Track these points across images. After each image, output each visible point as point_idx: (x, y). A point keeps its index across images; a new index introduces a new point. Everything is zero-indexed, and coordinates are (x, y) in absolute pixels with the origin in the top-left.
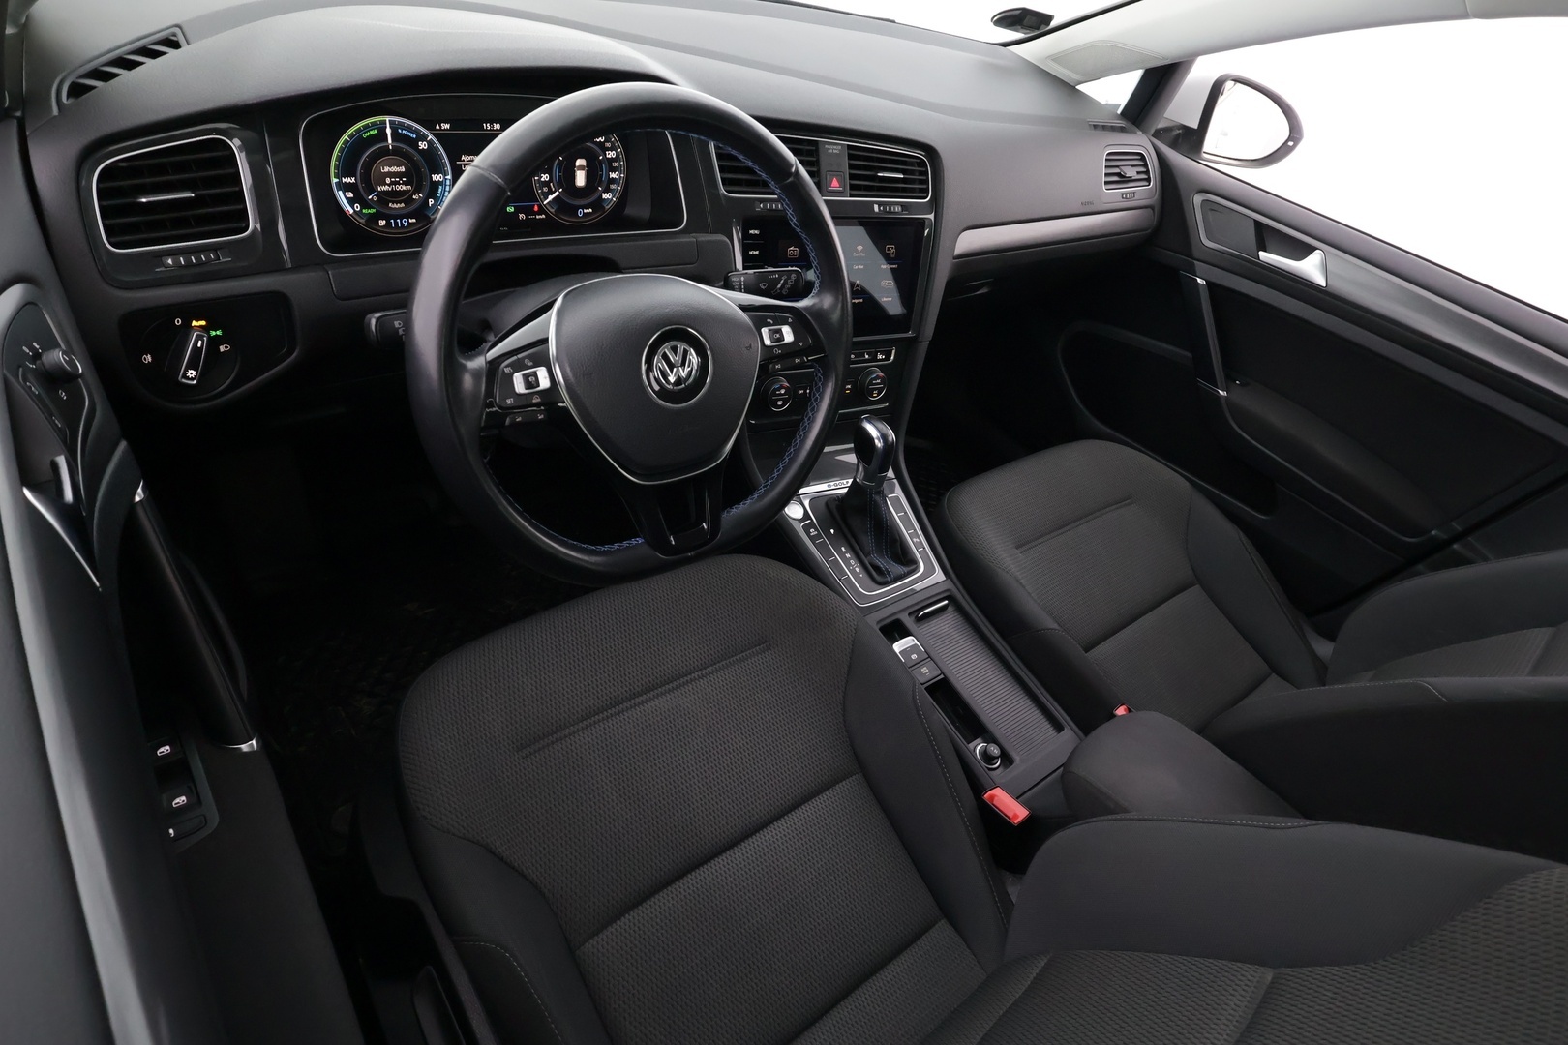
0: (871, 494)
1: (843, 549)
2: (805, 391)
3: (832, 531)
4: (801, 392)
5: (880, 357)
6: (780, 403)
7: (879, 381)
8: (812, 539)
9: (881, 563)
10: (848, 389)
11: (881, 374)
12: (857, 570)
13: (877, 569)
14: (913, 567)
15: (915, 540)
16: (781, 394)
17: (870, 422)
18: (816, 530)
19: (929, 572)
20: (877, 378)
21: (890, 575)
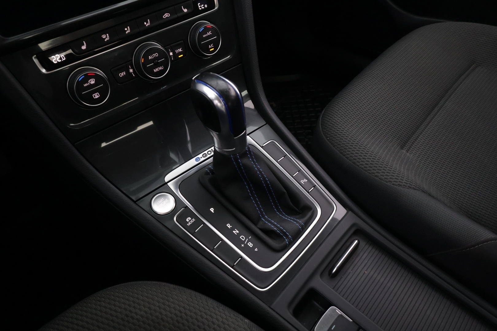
0: (236, 160)
1: (229, 226)
2: (128, 72)
3: (212, 210)
4: (122, 74)
5: (201, 7)
6: (96, 96)
7: (209, 33)
8: (190, 230)
9: (272, 224)
10: (180, 53)
11: (210, 25)
12: (250, 245)
13: (270, 233)
14: (309, 214)
15: (302, 182)
16: (91, 86)
17: (206, 84)
18: (193, 215)
19: (328, 209)
20: (206, 30)
21: (287, 236)
